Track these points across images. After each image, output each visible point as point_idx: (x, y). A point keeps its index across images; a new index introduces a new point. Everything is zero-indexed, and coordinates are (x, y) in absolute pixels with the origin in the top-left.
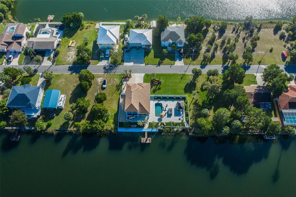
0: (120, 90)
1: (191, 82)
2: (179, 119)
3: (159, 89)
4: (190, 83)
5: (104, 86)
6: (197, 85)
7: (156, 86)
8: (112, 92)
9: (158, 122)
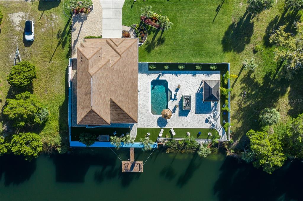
0: (67, 45)
1: (241, 19)
2: (207, 121)
3: (161, 41)
4: (239, 24)
5: (29, 38)
6: (255, 29)
7: (152, 34)
8: (49, 52)
9: (159, 127)
